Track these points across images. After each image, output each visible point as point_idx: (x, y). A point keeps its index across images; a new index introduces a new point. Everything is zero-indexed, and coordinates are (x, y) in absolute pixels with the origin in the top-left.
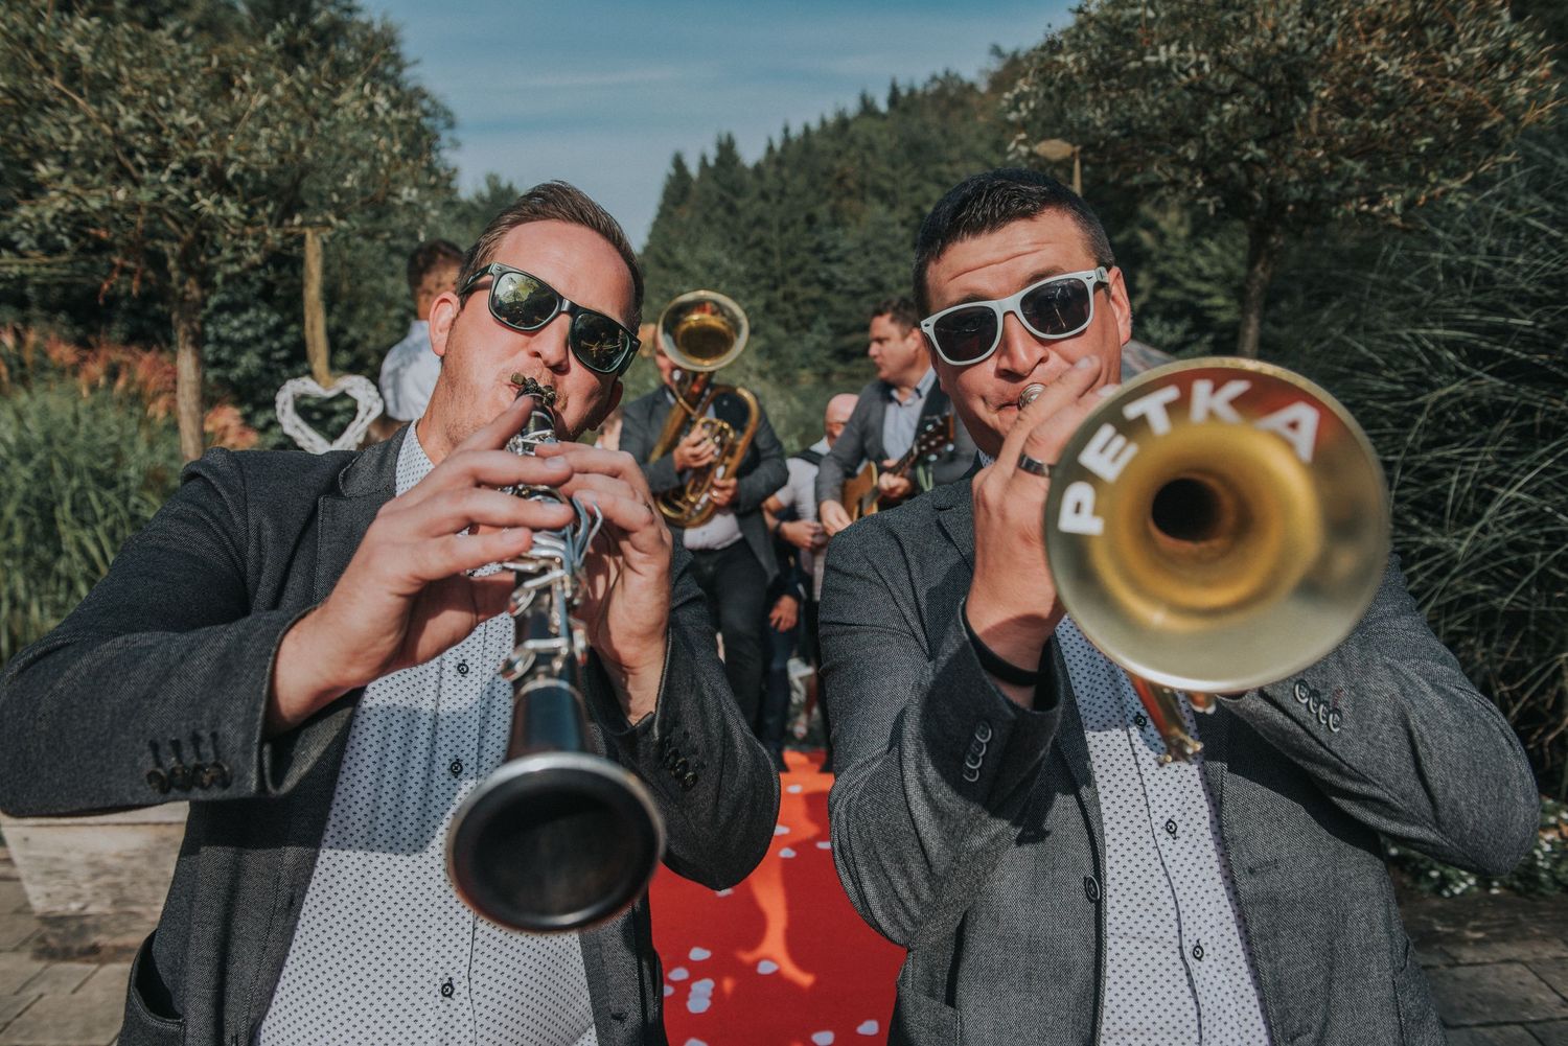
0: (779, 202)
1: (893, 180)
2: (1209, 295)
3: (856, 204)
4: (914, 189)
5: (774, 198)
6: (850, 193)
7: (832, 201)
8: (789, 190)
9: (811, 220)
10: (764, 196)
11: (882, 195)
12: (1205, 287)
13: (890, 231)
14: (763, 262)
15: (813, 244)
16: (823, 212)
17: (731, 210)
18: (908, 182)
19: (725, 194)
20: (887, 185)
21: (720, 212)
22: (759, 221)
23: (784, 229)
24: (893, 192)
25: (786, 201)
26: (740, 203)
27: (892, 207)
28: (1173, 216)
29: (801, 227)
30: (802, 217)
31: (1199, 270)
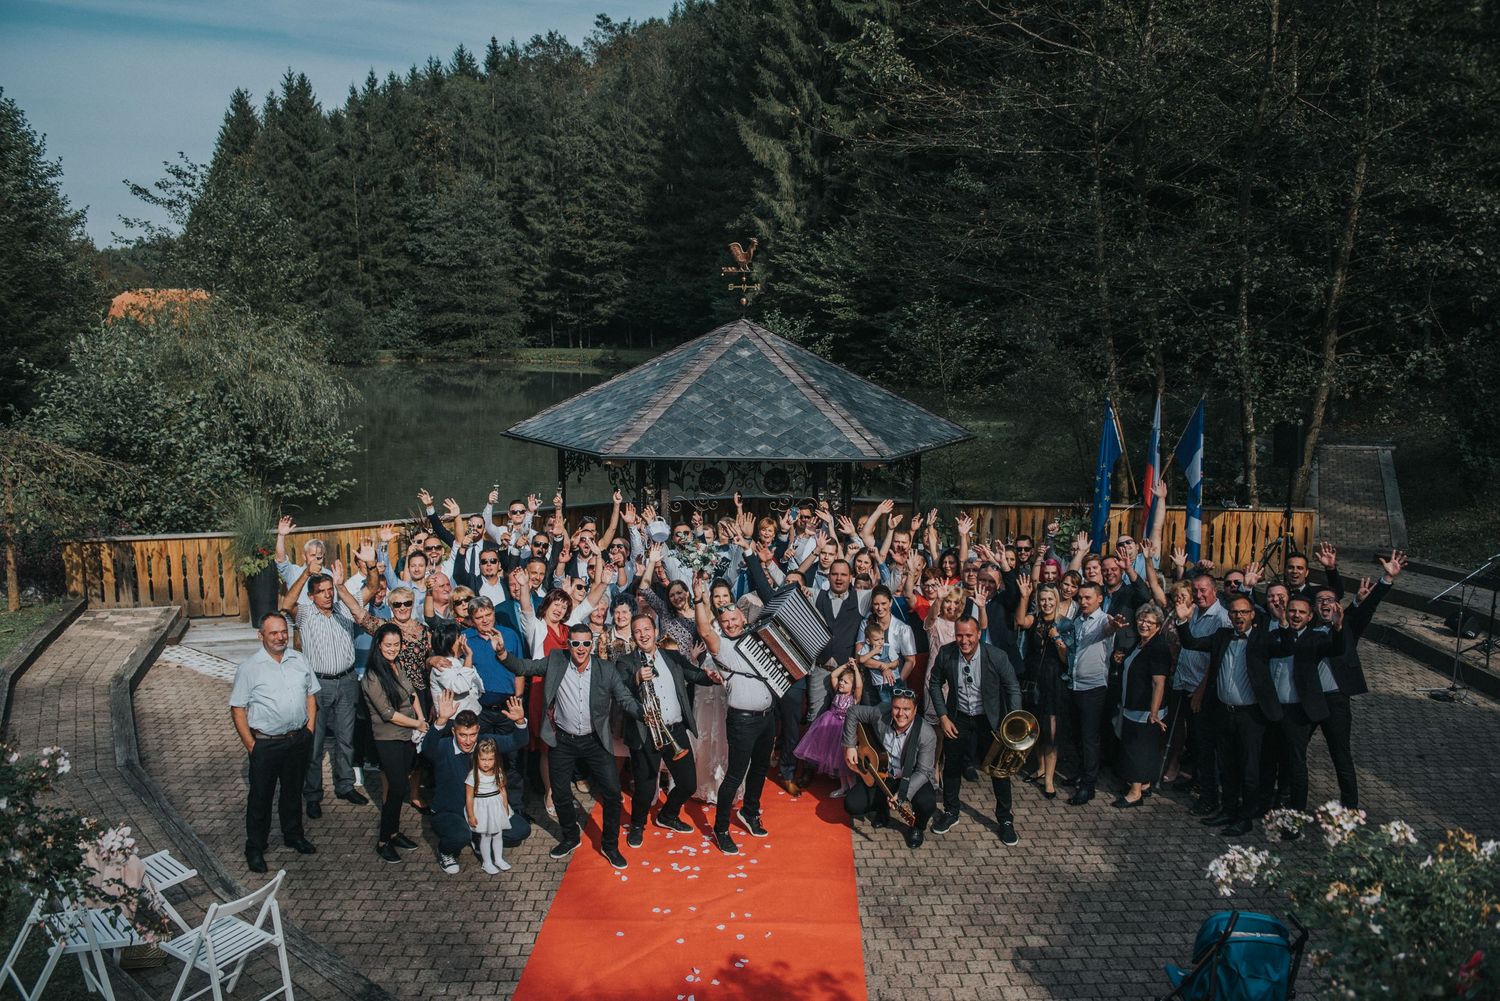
0: (360, 159)
1: (490, 146)
2: (826, 292)
3: (449, 171)
4: (514, 159)
5: (354, 154)
6: (442, 157)
7: (421, 164)
8: (371, 146)
9: (397, 182)
10: (342, 151)
11: (479, 163)
12: (822, 283)
13: (486, 202)
14: (340, 226)
15: (399, 210)
16: (410, 175)
17: (301, 162)
18: (507, 150)
19: (292, 142)
20: (483, 151)
21: (288, 163)
22: (336, 178)
23: (365, 190)
24: (491, 160)
25: (368, 160)
26: (312, 156)
27: (489, 177)
28: (790, 205)
29: (385, 189)
30: (387, 178)
31: (817, 264)
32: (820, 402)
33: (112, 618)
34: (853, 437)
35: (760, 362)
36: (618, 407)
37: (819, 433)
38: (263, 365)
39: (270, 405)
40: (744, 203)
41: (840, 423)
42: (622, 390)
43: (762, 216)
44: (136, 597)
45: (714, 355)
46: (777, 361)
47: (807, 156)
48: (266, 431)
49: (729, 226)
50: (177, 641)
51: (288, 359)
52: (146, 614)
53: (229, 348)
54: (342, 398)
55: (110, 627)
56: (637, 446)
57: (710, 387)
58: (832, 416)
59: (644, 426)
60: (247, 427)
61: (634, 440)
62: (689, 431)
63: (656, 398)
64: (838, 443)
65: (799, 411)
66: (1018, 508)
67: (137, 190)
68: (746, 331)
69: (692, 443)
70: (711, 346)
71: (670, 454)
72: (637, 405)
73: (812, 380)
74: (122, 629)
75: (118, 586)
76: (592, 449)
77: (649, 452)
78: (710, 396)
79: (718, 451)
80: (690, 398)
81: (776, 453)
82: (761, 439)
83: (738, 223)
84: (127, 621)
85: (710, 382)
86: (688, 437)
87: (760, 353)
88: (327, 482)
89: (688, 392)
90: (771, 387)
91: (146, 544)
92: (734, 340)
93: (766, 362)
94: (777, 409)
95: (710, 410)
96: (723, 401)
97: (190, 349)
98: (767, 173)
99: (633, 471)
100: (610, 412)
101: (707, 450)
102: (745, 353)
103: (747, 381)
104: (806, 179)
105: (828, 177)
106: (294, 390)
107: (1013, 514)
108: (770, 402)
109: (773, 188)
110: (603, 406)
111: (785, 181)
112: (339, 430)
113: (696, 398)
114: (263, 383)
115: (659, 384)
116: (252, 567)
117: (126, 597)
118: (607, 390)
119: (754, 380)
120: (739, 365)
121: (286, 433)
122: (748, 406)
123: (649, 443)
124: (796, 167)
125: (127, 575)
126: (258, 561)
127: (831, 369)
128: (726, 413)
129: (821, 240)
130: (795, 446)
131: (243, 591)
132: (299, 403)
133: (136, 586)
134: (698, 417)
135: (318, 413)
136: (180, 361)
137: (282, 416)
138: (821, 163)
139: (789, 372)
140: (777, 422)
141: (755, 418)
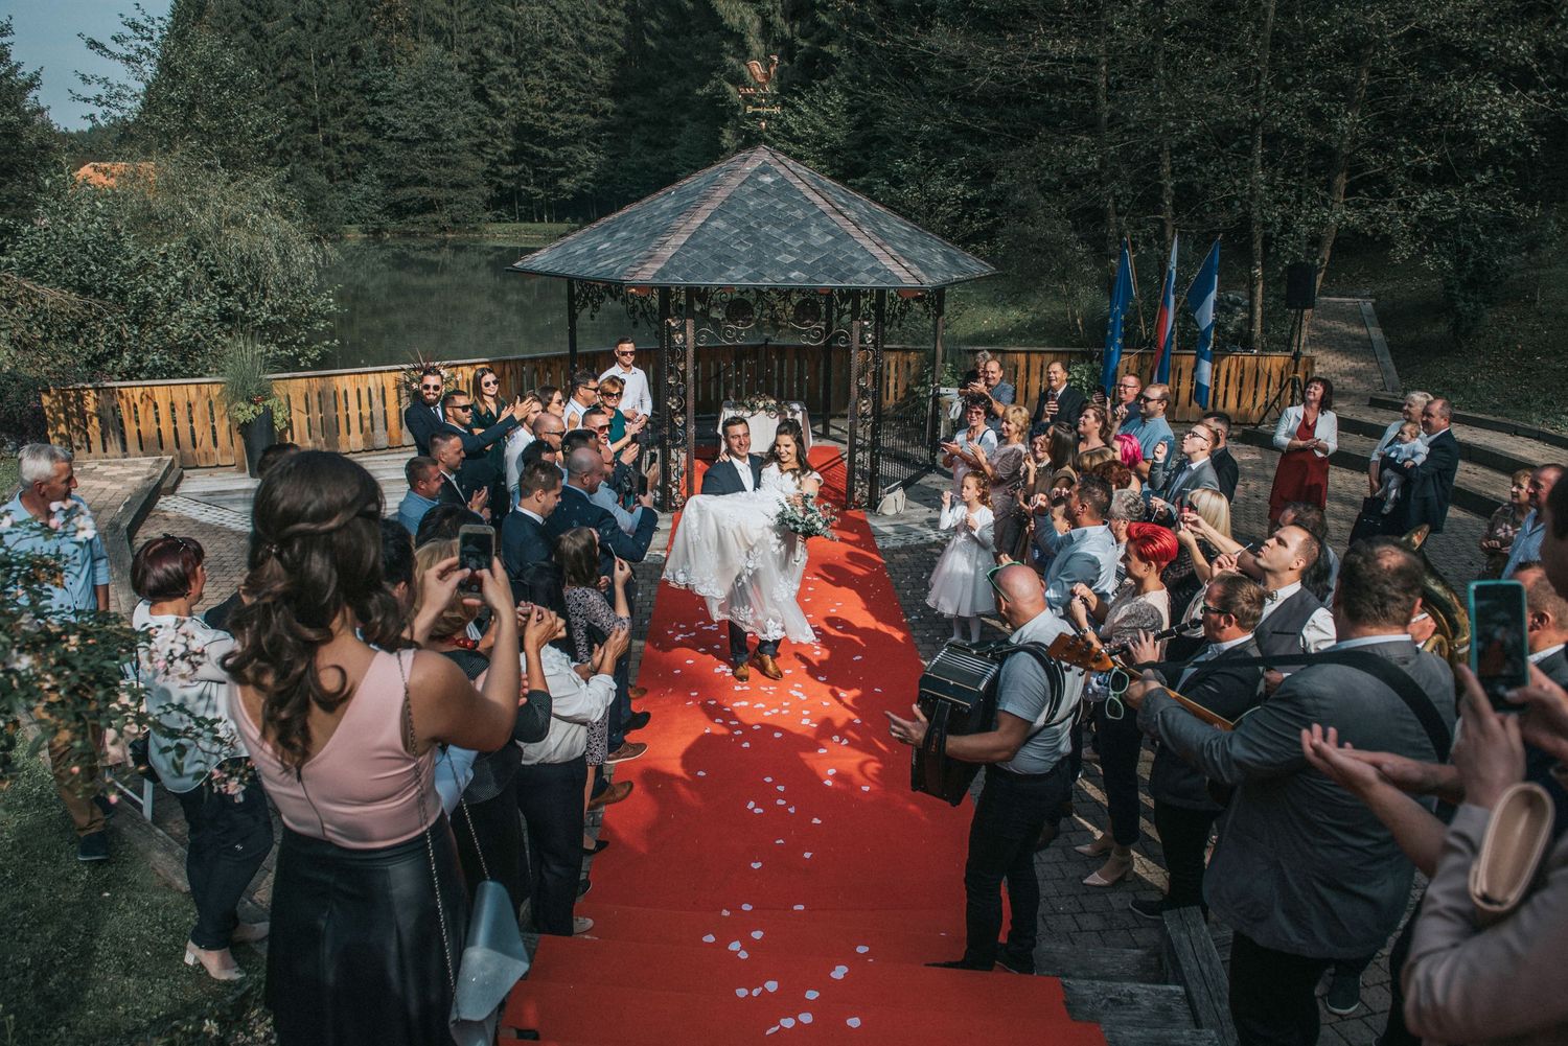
0: (316, 30)
1: (450, 17)
3: (408, 42)
4: (473, 30)
5: (310, 24)
6: (400, 28)
7: (379, 35)
8: (328, 17)
9: (355, 54)
10: (298, 21)
11: (437, 34)
13: (447, 74)
14: (299, 99)
15: (359, 82)
16: (369, 46)
17: (258, 33)
18: (466, 21)
19: (251, 14)
20: (443, 22)
21: (244, 34)
22: (293, 50)
23: (323, 63)
24: (451, 32)
25: (326, 30)
26: (268, 27)
27: (448, 48)
29: (343, 61)
30: (346, 50)
31: (788, 130)
32: (852, 229)
33: (100, 468)
34: (890, 264)
35: (784, 188)
36: (635, 235)
37: (854, 260)
38: (236, 221)
39: (245, 262)
40: (714, 69)
41: (876, 251)
42: (636, 219)
43: (733, 83)
44: (124, 449)
45: (735, 181)
46: (802, 187)
47: (778, 20)
48: (243, 289)
49: (699, 92)
50: (172, 491)
51: (261, 215)
52: (137, 464)
53: (201, 205)
54: (320, 256)
55: (100, 476)
56: (662, 273)
57: (734, 213)
58: (865, 242)
59: (667, 252)
60: (223, 285)
61: (659, 266)
62: (718, 258)
63: (676, 224)
64: (874, 271)
65: (830, 238)
66: (1028, 352)
67: (93, 44)
68: (766, 157)
69: (720, 271)
70: (730, 172)
71: (698, 281)
72: (657, 233)
73: (840, 207)
74: (112, 479)
75: (104, 436)
76: (613, 276)
77: (677, 279)
78: (735, 222)
79: (749, 278)
80: (714, 224)
81: (809, 280)
82: (793, 266)
83: (707, 90)
84: (117, 470)
85: (734, 208)
86: (716, 264)
87: (784, 179)
88: (308, 343)
89: (711, 218)
90: (799, 213)
91: (134, 391)
92: (756, 166)
93: (791, 188)
94: (807, 236)
95: (736, 237)
96: (749, 228)
97: (160, 204)
98: (738, 38)
99: (655, 302)
100: (626, 241)
101: (737, 276)
102: (768, 179)
103: (772, 208)
104: (776, 44)
105: (800, 42)
106: (269, 245)
107: (1022, 358)
108: (799, 228)
109: (744, 53)
110: (618, 235)
111: (756, 44)
112: (318, 291)
113: (720, 224)
114: (238, 240)
115: (678, 211)
116: (247, 413)
117: (114, 447)
118: (620, 220)
119: (780, 206)
120: (762, 191)
121: (264, 290)
122: (776, 232)
123: (676, 269)
124: (767, 28)
125: (113, 426)
126: (252, 407)
127: (856, 199)
128: (754, 239)
129: (793, 106)
130: (830, 272)
131: (238, 440)
132: (275, 260)
133: (123, 433)
134: (725, 244)
135: (295, 273)
136: (151, 217)
137: (258, 274)
138: (792, 27)
139: (817, 199)
140: (808, 249)
141: (784, 245)
